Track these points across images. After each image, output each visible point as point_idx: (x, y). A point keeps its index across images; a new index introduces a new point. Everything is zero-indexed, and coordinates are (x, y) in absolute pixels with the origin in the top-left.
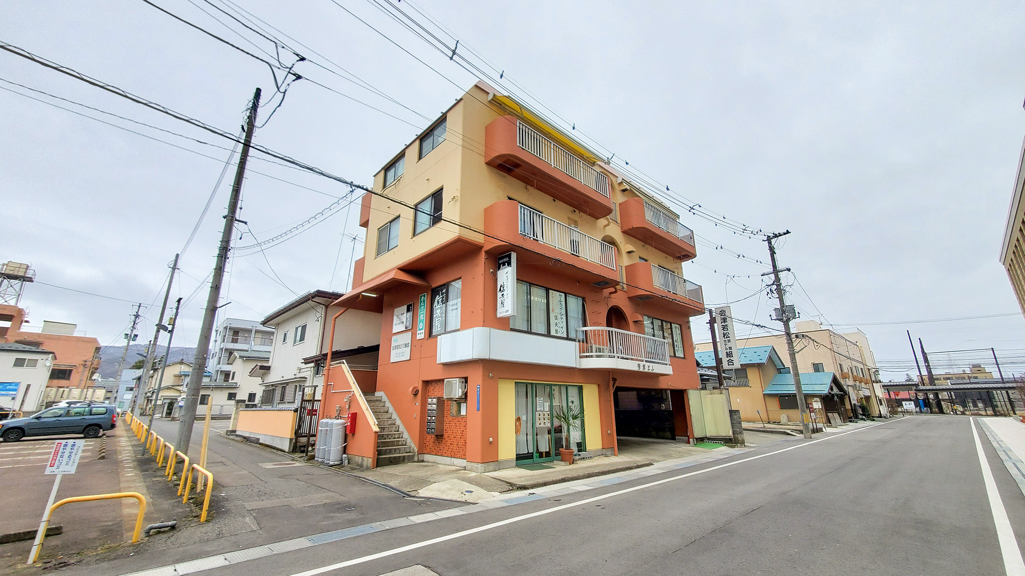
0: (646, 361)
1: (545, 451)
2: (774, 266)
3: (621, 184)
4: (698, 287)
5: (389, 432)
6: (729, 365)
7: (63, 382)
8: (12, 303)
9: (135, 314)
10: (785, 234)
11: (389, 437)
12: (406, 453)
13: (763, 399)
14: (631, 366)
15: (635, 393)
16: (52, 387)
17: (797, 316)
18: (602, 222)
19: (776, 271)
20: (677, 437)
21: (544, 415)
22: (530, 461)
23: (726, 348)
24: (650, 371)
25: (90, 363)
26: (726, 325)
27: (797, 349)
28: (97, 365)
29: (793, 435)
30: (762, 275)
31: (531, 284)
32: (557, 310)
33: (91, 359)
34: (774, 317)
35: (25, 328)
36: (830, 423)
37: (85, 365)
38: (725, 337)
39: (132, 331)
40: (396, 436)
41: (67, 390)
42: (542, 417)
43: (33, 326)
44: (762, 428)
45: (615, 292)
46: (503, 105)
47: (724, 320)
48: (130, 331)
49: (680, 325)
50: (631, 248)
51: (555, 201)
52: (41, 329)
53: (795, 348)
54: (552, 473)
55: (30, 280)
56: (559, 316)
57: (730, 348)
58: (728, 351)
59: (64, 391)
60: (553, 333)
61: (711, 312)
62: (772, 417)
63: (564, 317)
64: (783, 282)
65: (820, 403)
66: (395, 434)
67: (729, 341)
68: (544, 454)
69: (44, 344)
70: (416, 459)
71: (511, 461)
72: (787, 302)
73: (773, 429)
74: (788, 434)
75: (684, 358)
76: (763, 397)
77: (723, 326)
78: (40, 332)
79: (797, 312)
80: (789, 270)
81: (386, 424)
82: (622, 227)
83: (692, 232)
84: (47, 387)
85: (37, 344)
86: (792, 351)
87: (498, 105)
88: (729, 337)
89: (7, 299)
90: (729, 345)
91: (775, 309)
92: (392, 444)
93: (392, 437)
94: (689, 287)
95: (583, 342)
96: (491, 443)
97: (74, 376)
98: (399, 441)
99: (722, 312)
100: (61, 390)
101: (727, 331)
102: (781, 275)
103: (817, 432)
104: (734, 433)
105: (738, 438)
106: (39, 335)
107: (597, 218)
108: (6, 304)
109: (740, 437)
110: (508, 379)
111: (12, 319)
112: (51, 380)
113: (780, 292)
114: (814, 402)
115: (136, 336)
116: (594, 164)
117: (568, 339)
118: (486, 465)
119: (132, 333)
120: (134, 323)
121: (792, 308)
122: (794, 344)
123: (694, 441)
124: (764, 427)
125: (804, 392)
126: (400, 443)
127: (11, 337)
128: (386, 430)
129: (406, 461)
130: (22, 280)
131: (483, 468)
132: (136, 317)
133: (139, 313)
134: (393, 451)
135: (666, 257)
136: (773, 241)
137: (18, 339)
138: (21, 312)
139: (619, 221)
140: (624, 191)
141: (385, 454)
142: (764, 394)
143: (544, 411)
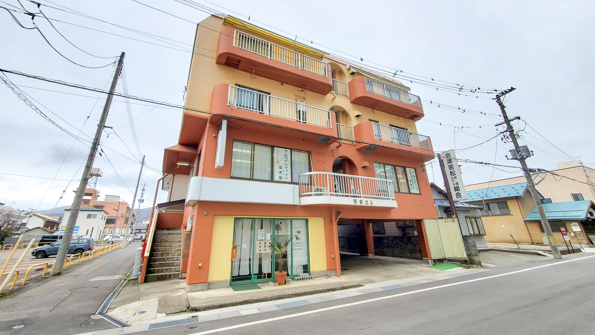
0: (364, 197)
1: (267, 273)
2: (505, 117)
3: (349, 69)
4: (426, 138)
5: (173, 256)
6: (457, 197)
7: (113, 225)
8: (93, 187)
9: (143, 189)
10: (510, 91)
11: (169, 259)
12: (176, 271)
13: (525, 225)
14: (348, 201)
15: (394, 223)
16: (107, 228)
17: (531, 154)
18: (329, 96)
19: (507, 121)
20: (423, 258)
21: (265, 243)
22: (248, 281)
23: (453, 183)
24: (369, 205)
25: (125, 215)
26: (452, 165)
27: (535, 181)
28: (128, 216)
29: (544, 256)
30: (496, 126)
31: (255, 144)
32: (282, 163)
33: (125, 213)
34: (510, 156)
35: (99, 199)
36: (593, 244)
37: (123, 216)
38: (452, 175)
39: (141, 198)
40: (175, 259)
41: (113, 229)
42: (263, 244)
43: (101, 199)
44: (516, 249)
45: (340, 146)
46: (234, 25)
47: (450, 161)
48: (140, 198)
49: (415, 169)
50: (358, 113)
51: (282, 84)
52: (104, 199)
53: (533, 181)
54: (260, 292)
55: (100, 176)
56: (284, 166)
57: (457, 183)
58: (456, 186)
59: (112, 230)
60: (276, 178)
61: (439, 156)
62: (535, 239)
63: (289, 167)
64: (515, 129)
65: (578, 227)
66: (174, 258)
67: (455, 178)
68: (266, 275)
69: (105, 207)
70: (180, 276)
71: (225, 282)
72: (520, 143)
73: (527, 250)
74: (539, 254)
75: (420, 194)
76: (524, 223)
77: (449, 166)
78: (104, 201)
79: (530, 151)
80: (519, 118)
81: (174, 250)
82: (350, 99)
83: (419, 98)
84: (105, 228)
85: (103, 207)
86: (531, 183)
87: (231, 25)
88: (455, 175)
89: (91, 186)
90: (456, 181)
91: (511, 151)
92: (168, 265)
93: (171, 259)
94: (421, 139)
95: (308, 185)
96: (200, 267)
97: (118, 222)
98: (173, 263)
99: (448, 155)
100: (111, 229)
101: (453, 170)
102: (512, 123)
103: (574, 252)
104: (468, 255)
105: (474, 260)
106: (103, 202)
107: (325, 95)
108: (91, 188)
109: (476, 259)
110: (224, 215)
111: (92, 195)
112: (106, 225)
113: (514, 137)
114: (573, 226)
115: (143, 200)
116: (322, 57)
117: (291, 183)
118: (193, 286)
119: (141, 199)
120: (142, 194)
121: (526, 148)
122: (532, 178)
123: (432, 262)
124: (519, 248)
125: (548, 218)
126: (175, 264)
127: (92, 204)
128: (170, 254)
129: (172, 278)
130: (96, 176)
131: (190, 288)
132: (143, 191)
133: (145, 188)
134: (164, 270)
135: (398, 118)
136: (502, 98)
137: (94, 204)
138: (95, 191)
139: (348, 95)
140: (353, 74)
141: (158, 273)
142: (525, 221)
143: (265, 240)
